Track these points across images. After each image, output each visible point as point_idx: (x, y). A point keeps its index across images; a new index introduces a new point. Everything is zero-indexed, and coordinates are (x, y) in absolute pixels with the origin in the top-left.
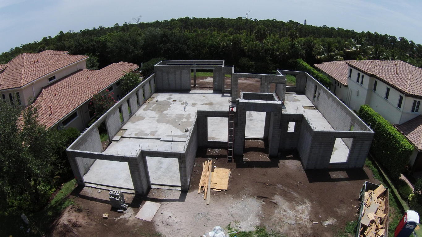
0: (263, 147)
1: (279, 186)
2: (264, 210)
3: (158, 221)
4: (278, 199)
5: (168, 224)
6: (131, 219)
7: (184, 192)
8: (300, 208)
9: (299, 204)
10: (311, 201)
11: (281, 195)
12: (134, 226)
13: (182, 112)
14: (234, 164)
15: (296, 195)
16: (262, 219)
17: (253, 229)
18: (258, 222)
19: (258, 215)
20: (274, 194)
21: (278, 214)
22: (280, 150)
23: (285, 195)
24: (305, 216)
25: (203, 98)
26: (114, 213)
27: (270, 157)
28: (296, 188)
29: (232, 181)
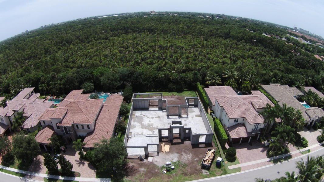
0: (179, 137)
1: (183, 149)
2: (179, 156)
3: (154, 161)
4: (183, 153)
5: (157, 162)
6: (147, 162)
7: (158, 153)
8: (189, 155)
9: (189, 154)
10: (192, 153)
11: (184, 152)
12: (148, 163)
13: (149, 123)
14: (171, 144)
15: (188, 152)
16: (179, 158)
17: (177, 161)
18: (178, 159)
19: (178, 158)
20: (182, 152)
21: (183, 157)
22: (184, 138)
23: (185, 152)
24: (190, 158)
25: (155, 114)
26: (141, 161)
27: (181, 140)
28: (188, 150)
29: (170, 149)
